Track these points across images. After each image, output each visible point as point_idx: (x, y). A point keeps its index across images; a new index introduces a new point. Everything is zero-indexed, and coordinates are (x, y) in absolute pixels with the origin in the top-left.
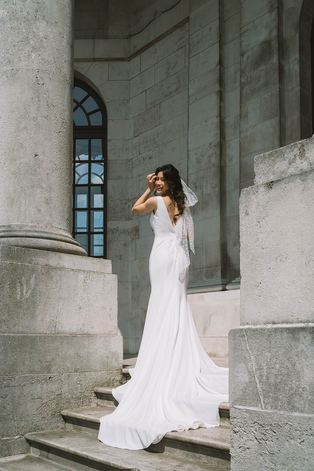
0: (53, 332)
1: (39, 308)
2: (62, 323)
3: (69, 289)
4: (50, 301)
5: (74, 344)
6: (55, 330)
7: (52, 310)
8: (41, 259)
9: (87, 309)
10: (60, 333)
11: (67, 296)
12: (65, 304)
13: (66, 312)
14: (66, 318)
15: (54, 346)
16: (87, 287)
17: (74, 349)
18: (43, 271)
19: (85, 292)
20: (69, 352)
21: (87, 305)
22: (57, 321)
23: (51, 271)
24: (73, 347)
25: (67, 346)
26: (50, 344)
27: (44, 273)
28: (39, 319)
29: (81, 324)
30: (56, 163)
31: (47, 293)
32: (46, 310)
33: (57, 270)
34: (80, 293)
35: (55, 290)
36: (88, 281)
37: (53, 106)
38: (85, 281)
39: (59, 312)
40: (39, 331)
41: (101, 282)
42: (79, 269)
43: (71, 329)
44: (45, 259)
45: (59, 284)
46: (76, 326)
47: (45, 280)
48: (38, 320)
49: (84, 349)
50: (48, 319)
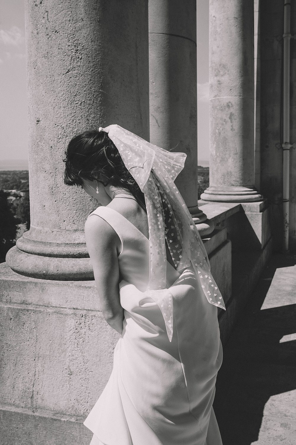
0: (29, 406)
1: (8, 368)
2: (42, 393)
3: (51, 342)
4: (22, 359)
5: (55, 431)
6: (32, 402)
7: (26, 373)
8: (15, 293)
9: (83, 376)
10: (39, 408)
11: (48, 353)
12: (45, 365)
13: (48, 378)
14: (48, 387)
15: (25, 428)
16: (81, 339)
17: (55, 439)
18: (10, 314)
19: (78, 349)
20: (47, 442)
21: (83, 370)
22: (34, 389)
23: (21, 315)
24: (53, 436)
25: (44, 433)
26: (19, 425)
27: (11, 317)
28: (8, 383)
29: (72, 399)
30: (63, 125)
31: (18, 348)
32: (18, 373)
33: (30, 312)
34: (69, 350)
35: (28, 343)
36: (83, 331)
37: (56, 31)
38: (77, 331)
39: (37, 376)
40: (9, 401)
41: (107, 331)
42: (74, 307)
43: (56, 404)
44: (21, 293)
45: (35, 334)
46: (65, 402)
47: (13, 328)
48: (8, 385)
49: (72, 442)
50: (20, 386)
